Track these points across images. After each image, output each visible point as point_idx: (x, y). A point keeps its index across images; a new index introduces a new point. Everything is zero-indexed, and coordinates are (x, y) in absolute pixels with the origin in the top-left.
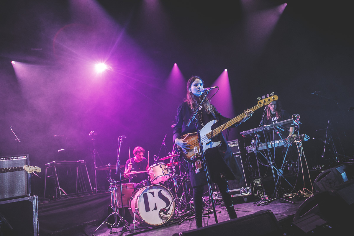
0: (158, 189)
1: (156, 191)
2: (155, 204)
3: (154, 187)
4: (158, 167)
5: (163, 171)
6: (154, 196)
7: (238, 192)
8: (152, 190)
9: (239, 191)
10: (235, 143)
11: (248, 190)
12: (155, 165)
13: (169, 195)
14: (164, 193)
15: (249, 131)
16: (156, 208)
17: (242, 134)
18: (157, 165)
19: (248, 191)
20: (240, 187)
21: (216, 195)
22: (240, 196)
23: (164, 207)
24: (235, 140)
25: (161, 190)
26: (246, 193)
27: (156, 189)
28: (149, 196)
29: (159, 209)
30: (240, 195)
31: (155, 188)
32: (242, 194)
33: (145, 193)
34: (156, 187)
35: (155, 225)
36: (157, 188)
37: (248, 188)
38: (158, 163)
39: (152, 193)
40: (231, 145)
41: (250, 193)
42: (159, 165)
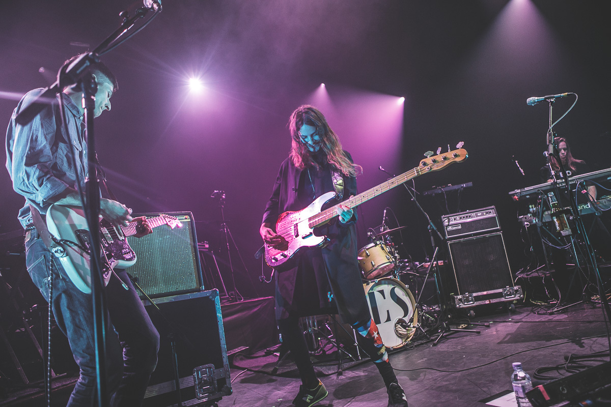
0: (390, 286)
1: (387, 288)
2: (388, 311)
3: (383, 282)
4: (378, 248)
5: (387, 256)
6: (385, 298)
7: (500, 295)
8: (380, 288)
9: (502, 292)
10: (490, 212)
11: (517, 291)
12: (372, 244)
13: (406, 296)
14: (399, 292)
15: (526, 189)
16: (389, 319)
18: (376, 245)
19: (516, 293)
20: (503, 287)
21: (460, 300)
22: (504, 301)
23: (401, 317)
24: (490, 207)
25: (393, 287)
26: (513, 296)
27: (386, 285)
28: (378, 296)
29: (394, 320)
30: (503, 299)
31: (385, 284)
32: (506, 298)
33: (371, 291)
34: (387, 282)
35: (392, 348)
36: (389, 284)
37: (516, 288)
38: (378, 242)
39: (382, 292)
40: (483, 215)
41: (520, 295)
42: (380, 245)
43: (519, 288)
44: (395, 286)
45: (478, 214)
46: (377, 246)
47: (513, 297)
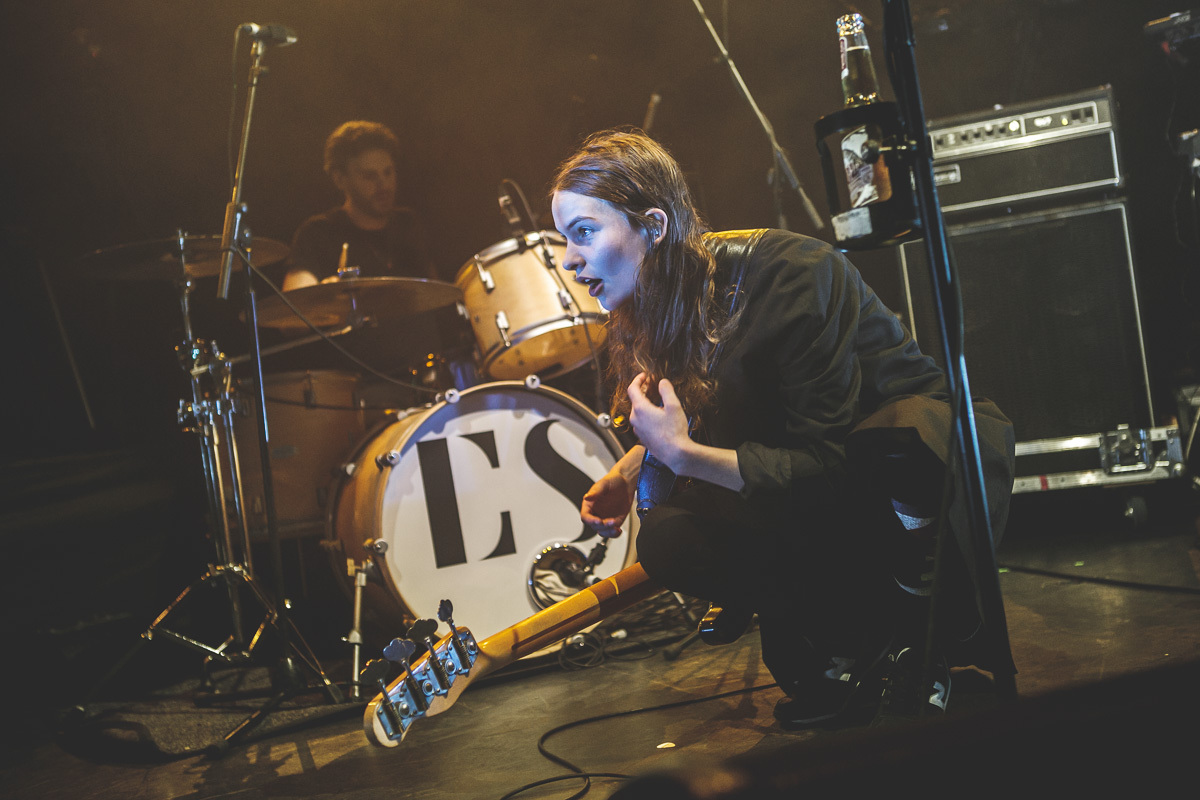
0: (526, 415)
1: (510, 426)
2: (506, 517)
3: (494, 398)
4: (534, 258)
5: (564, 293)
6: (495, 463)
7: (1086, 460)
8: (479, 422)
9: (1095, 449)
10: (1090, 113)
11: (1159, 447)
12: (510, 245)
13: (602, 456)
14: (566, 440)
16: (506, 546)
17: (1160, 34)
18: (523, 248)
19: (1156, 452)
20: (1103, 427)
23: (566, 540)
24: (1089, 94)
25: (543, 418)
26: (1141, 466)
27: (509, 414)
28: (464, 458)
29: (530, 550)
30: (1100, 477)
31: (504, 406)
32: (1111, 474)
33: (431, 436)
34: (513, 400)
36: (521, 406)
37: (1157, 433)
38: (532, 238)
39: (485, 441)
40: (1056, 124)
41: (1173, 463)
42: (539, 250)
43: (1170, 435)
44: (553, 416)
45: (1039, 123)
46: (529, 254)
47: (1139, 471)
